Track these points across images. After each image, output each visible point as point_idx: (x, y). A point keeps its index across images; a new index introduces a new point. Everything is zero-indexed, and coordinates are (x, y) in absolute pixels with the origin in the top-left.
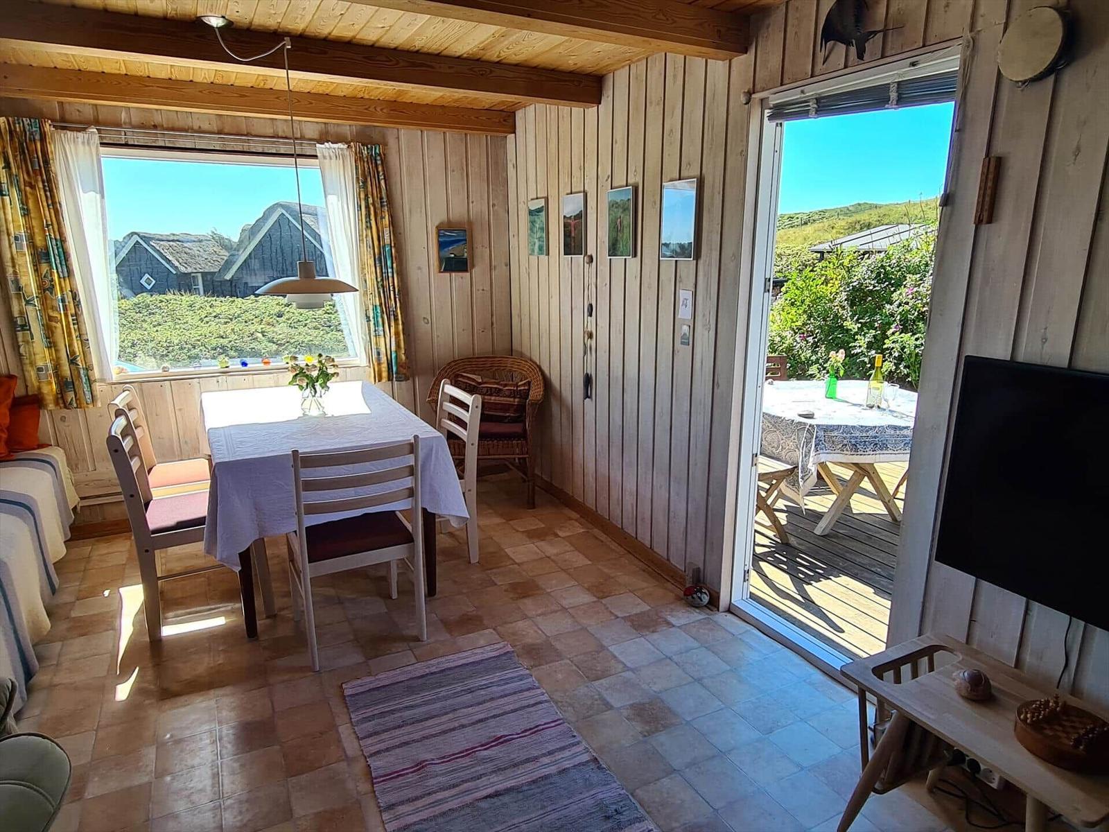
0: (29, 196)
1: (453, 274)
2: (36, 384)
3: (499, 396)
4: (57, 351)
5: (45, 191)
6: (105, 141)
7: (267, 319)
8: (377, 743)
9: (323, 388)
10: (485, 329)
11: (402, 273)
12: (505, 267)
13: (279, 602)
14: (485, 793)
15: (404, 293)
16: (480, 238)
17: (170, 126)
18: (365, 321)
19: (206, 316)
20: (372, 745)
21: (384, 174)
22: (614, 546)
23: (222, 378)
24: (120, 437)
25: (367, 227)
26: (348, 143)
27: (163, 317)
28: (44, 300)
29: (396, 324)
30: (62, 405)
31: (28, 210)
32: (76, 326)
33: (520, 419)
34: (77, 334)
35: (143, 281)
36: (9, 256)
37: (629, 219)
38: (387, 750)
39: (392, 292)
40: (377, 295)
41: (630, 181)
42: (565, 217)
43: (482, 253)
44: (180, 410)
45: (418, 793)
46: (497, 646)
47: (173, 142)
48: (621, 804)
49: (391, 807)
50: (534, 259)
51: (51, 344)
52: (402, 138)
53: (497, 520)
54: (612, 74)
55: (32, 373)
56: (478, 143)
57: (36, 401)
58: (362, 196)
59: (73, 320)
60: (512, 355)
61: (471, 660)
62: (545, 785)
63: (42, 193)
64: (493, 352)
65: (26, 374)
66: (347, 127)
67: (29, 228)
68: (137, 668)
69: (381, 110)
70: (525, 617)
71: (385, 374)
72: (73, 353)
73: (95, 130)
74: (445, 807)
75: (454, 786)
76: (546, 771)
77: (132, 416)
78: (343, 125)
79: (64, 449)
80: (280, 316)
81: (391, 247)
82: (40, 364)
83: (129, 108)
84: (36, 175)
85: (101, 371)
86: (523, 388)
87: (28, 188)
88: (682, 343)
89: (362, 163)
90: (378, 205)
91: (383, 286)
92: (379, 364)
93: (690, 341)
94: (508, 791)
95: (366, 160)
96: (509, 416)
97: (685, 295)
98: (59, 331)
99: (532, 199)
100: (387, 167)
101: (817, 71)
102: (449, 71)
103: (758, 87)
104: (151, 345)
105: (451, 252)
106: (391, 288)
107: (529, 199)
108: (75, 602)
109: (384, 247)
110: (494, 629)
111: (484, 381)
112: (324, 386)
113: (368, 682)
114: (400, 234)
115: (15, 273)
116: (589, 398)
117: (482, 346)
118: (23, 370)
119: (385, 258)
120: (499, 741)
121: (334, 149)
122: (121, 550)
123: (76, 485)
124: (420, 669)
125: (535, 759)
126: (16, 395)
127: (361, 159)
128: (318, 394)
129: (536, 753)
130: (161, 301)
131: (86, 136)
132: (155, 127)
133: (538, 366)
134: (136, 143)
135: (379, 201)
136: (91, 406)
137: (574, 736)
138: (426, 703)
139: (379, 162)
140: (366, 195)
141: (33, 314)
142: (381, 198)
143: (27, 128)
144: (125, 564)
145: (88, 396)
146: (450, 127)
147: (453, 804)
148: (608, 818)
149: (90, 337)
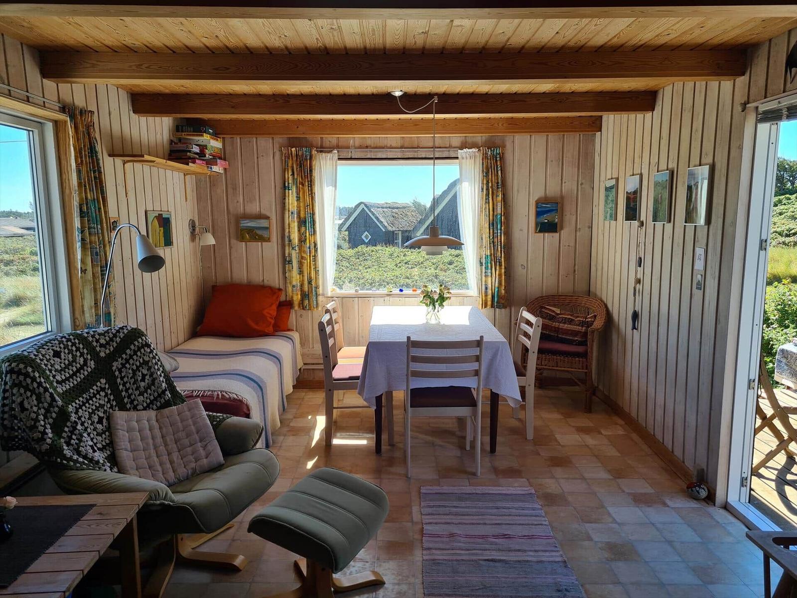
0: (301, 189)
1: (546, 234)
2: (291, 294)
3: (570, 324)
4: (303, 276)
5: (309, 187)
6: (340, 157)
7: (441, 266)
8: (431, 519)
9: (440, 306)
10: (568, 274)
11: (508, 234)
12: (587, 229)
13: (397, 439)
14: (486, 558)
15: (508, 248)
16: (569, 208)
17: (375, 146)
18: (479, 265)
19: (400, 263)
20: (428, 519)
21: (501, 166)
22: (645, 447)
23: (387, 298)
24: (326, 324)
25: (486, 202)
26: (478, 147)
27: (372, 262)
28: (300, 247)
29: (500, 268)
30: (301, 308)
31: (299, 197)
32: (314, 263)
33: (583, 343)
34: (314, 267)
35: (363, 237)
36: (288, 223)
37: (666, 195)
38: (436, 523)
39: (499, 246)
40: (489, 248)
41: (670, 167)
42: (627, 192)
43: (569, 219)
44: (362, 316)
45: (448, 547)
46: (526, 489)
47: (376, 156)
48: (571, 587)
49: (429, 549)
50: (607, 223)
51: (301, 272)
52: (516, 141)
53: (559, 416)
54: (662, 90)
55: (290, 288)
56: (573, 141)
57: (289, 304)
58: (485, 182)
59: (313, 259)
60: (589, 296)
61: (504, 492)
62: (525, 565)
63: (307, 188)
64: (574, 292)
65: (287, 288)
66: (479, 138)
67: (299, 207)
68: (317, 457)
69: (502, 125)
70: (553, 477)
71: (489, 303)
72: (311, 278)
73: (336, 151)
74: (460, 558)
75: (468, 550)
76: (530, 559)
77: (334, 316)
78: (477, 136)
79: (299, 333)
80: (451, 263)
81: (501, 215)
82: (294, 283)
83: (355, 138)
84: (305, 178)
85: (323, 290)
86: (590, 320)
87: (301, 186)
88: (697, 288)
89: (487, 160)
90: (495, 188)
91: (493, 242)
92: (486, 296)
93: (702, 286)
94: (500, 561)
95: (489, 158)
96: (577, 340)
97: (700, 251)
98: (305, 265)
99: (609, 179)
100: (504, 162)
101: (787, 88)
102: (537, 102)
103: (751, 98)
104: (362, 281)
105: (545, 219)
106: (499, 244)
107: (607, 179)
108: (292, 419)
109: (497, 216)
110: (528, 480)
111: (562, 313)
112: (441, 305)
113: (436, 489)
114: (509, 206)
115: (289, 232)
116: (636, 329)
117: (565, 287)
118: (286, 287)
119: (497, 223)
120: (505, 536)
121: (469, 152)
122: (319, 397)
123: (303, 355)
124: (469, 489)
125: (525, 551)
126: (281, 300)
127: (486, 157)
128: (436, 310)
129: (527, 549)
130: (373, 251)
131: (332, 155)
132: (367, 147)
133: (604, 303)
134: (356, 157)
135: (496, 185)
136: (315, 309)
137: (556, 547)
138: (466, 507)
139: (498, 159)
140: (488, 182)
141: (294, 255)
142: (498, 183)
143: (304, 152)
144: (320, 405)
145: (315, 303)
146: (551, 132)
147: (464, 558)
148: (559, 591)
149: (320, 269)
